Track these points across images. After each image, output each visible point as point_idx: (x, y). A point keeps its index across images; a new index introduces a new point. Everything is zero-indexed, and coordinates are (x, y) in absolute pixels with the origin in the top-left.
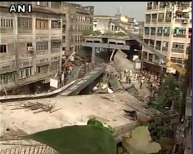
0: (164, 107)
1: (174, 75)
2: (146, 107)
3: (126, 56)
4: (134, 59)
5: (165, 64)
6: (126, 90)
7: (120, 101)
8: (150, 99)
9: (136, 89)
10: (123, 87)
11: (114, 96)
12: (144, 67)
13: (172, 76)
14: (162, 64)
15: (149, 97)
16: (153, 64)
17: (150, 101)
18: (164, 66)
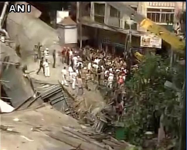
0: (142, 131)
1: (158, 51)
2: (98, 137)
3: (39, 13)
4: (59, 20)
5: (134, 27)
6: (46, 100)
7: (34, 131)
8: (107, 117)
9: (70, 96)
10: (38, 94)
11: (16, 120)
12: (86, 38)
13: (153, 54)
14: (127, 26)
15: (103, 111)
16: (106, 28)
17: (106, 122)
18: (134, 33)
